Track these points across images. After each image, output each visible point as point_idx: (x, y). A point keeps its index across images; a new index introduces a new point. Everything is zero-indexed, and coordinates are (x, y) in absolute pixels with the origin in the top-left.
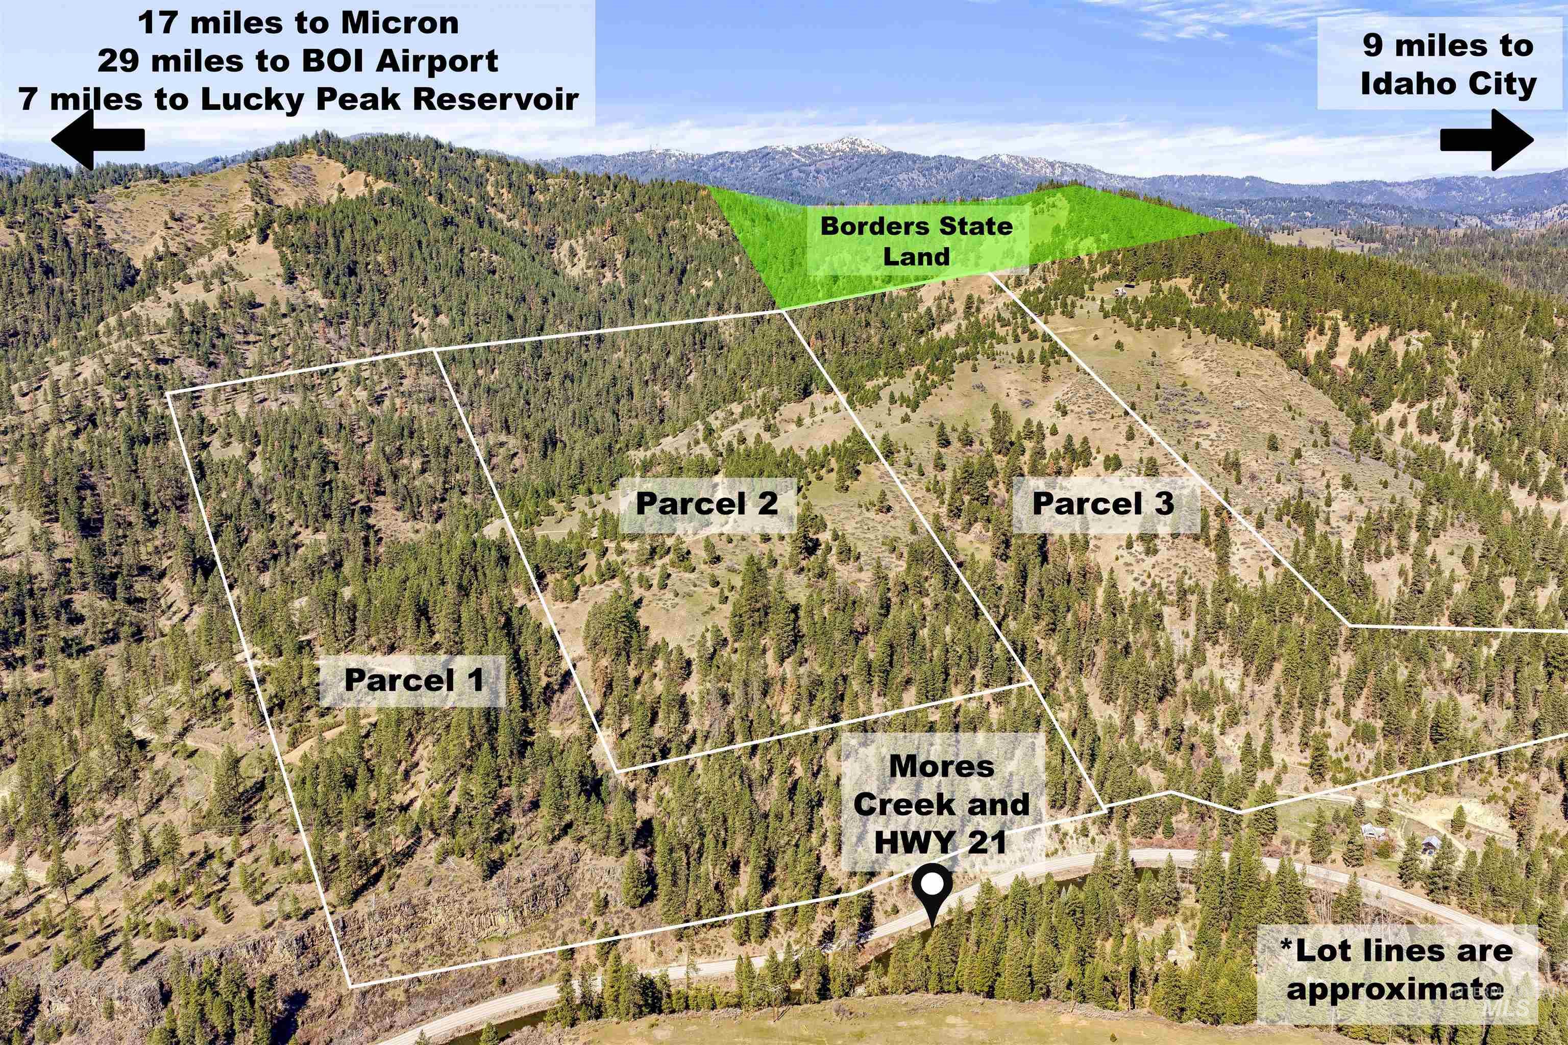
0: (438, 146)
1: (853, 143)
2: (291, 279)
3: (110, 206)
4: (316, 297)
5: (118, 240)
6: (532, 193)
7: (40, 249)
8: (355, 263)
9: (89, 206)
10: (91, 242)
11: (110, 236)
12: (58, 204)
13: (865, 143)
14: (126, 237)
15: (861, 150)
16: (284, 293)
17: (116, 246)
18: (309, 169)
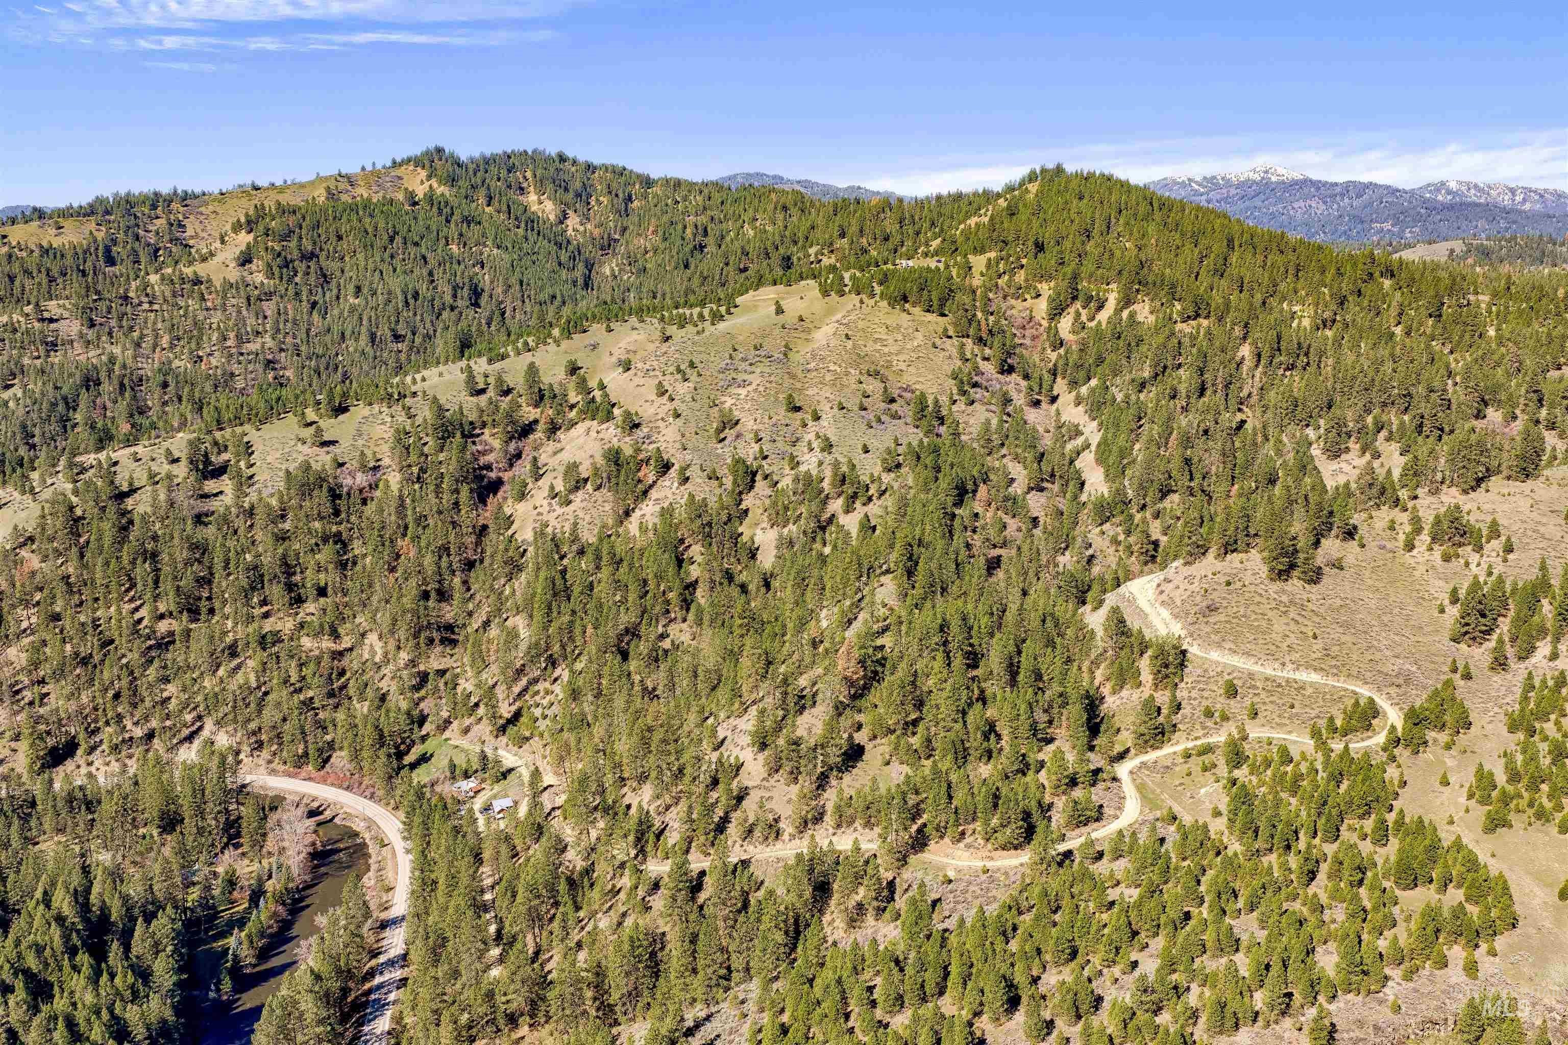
0: (562, 158)
1: (1266, 172)
2: (245, 260)
3: (202, 209)
4: (259, 278)
5: (196, 236)
6: (629, 199)
7: (114, 242)
8: (321, 250)
9: (181, 209)
10: (167, 238)
11: (190, 232)
12: (154, 207)
13: (1281, 171)
14: (205, 235)
15: (1274, 179)
16: (234, 274)
17: (191, 242)
18: (400, 178)
